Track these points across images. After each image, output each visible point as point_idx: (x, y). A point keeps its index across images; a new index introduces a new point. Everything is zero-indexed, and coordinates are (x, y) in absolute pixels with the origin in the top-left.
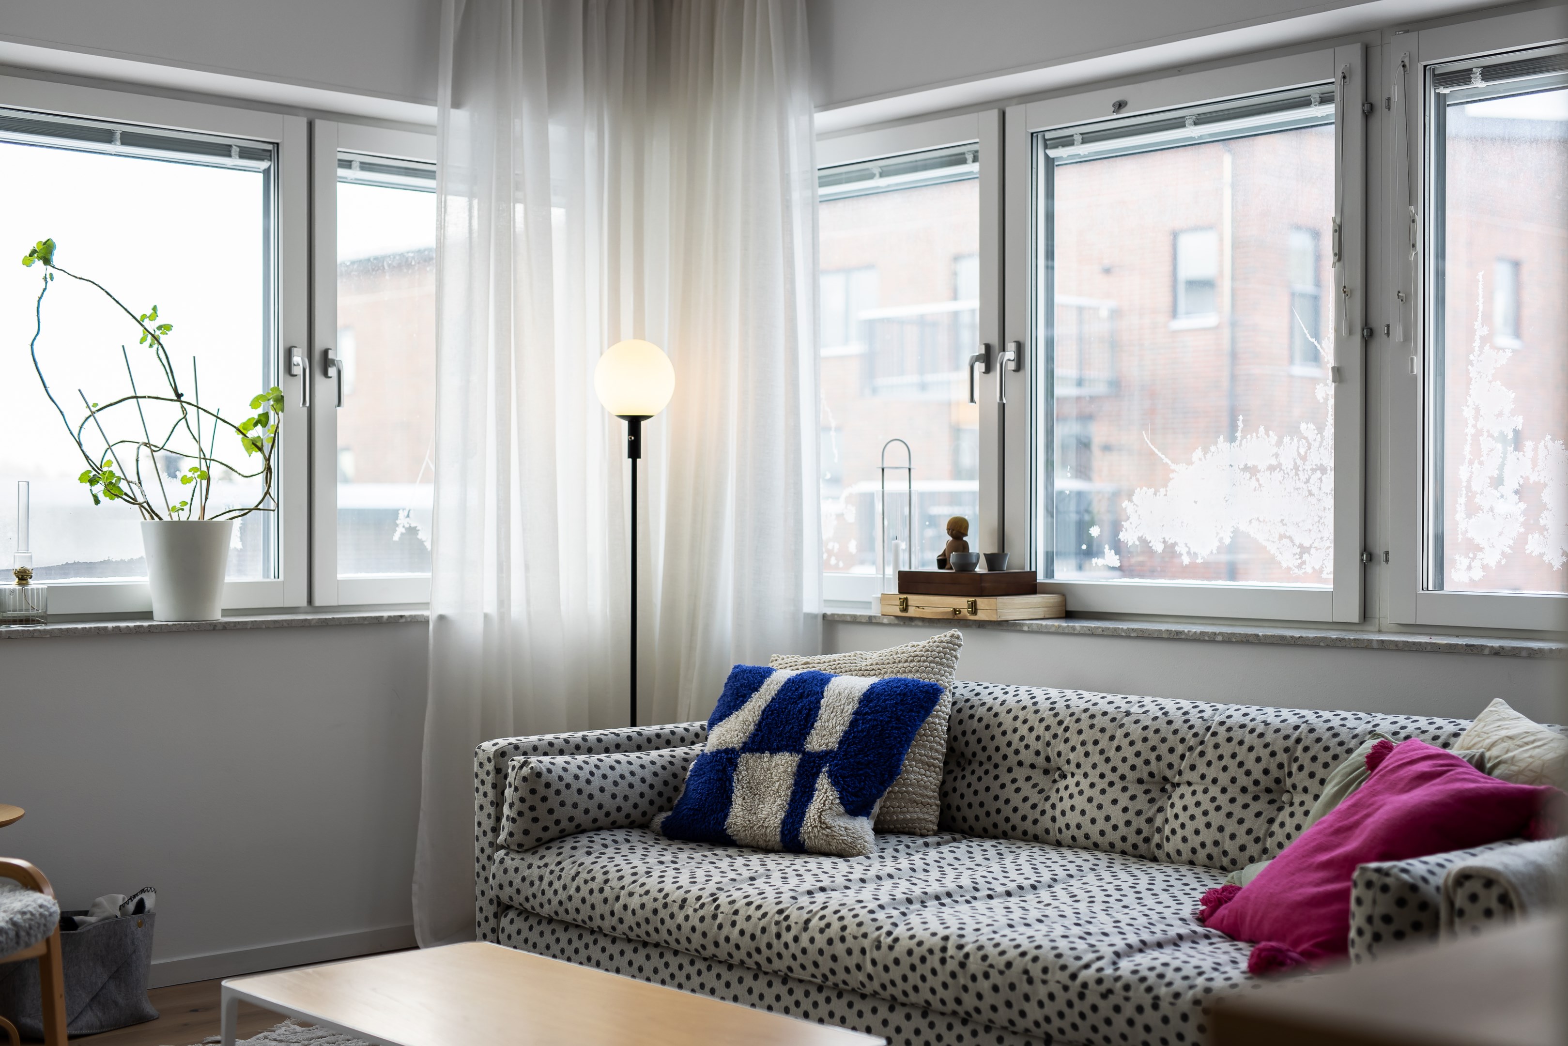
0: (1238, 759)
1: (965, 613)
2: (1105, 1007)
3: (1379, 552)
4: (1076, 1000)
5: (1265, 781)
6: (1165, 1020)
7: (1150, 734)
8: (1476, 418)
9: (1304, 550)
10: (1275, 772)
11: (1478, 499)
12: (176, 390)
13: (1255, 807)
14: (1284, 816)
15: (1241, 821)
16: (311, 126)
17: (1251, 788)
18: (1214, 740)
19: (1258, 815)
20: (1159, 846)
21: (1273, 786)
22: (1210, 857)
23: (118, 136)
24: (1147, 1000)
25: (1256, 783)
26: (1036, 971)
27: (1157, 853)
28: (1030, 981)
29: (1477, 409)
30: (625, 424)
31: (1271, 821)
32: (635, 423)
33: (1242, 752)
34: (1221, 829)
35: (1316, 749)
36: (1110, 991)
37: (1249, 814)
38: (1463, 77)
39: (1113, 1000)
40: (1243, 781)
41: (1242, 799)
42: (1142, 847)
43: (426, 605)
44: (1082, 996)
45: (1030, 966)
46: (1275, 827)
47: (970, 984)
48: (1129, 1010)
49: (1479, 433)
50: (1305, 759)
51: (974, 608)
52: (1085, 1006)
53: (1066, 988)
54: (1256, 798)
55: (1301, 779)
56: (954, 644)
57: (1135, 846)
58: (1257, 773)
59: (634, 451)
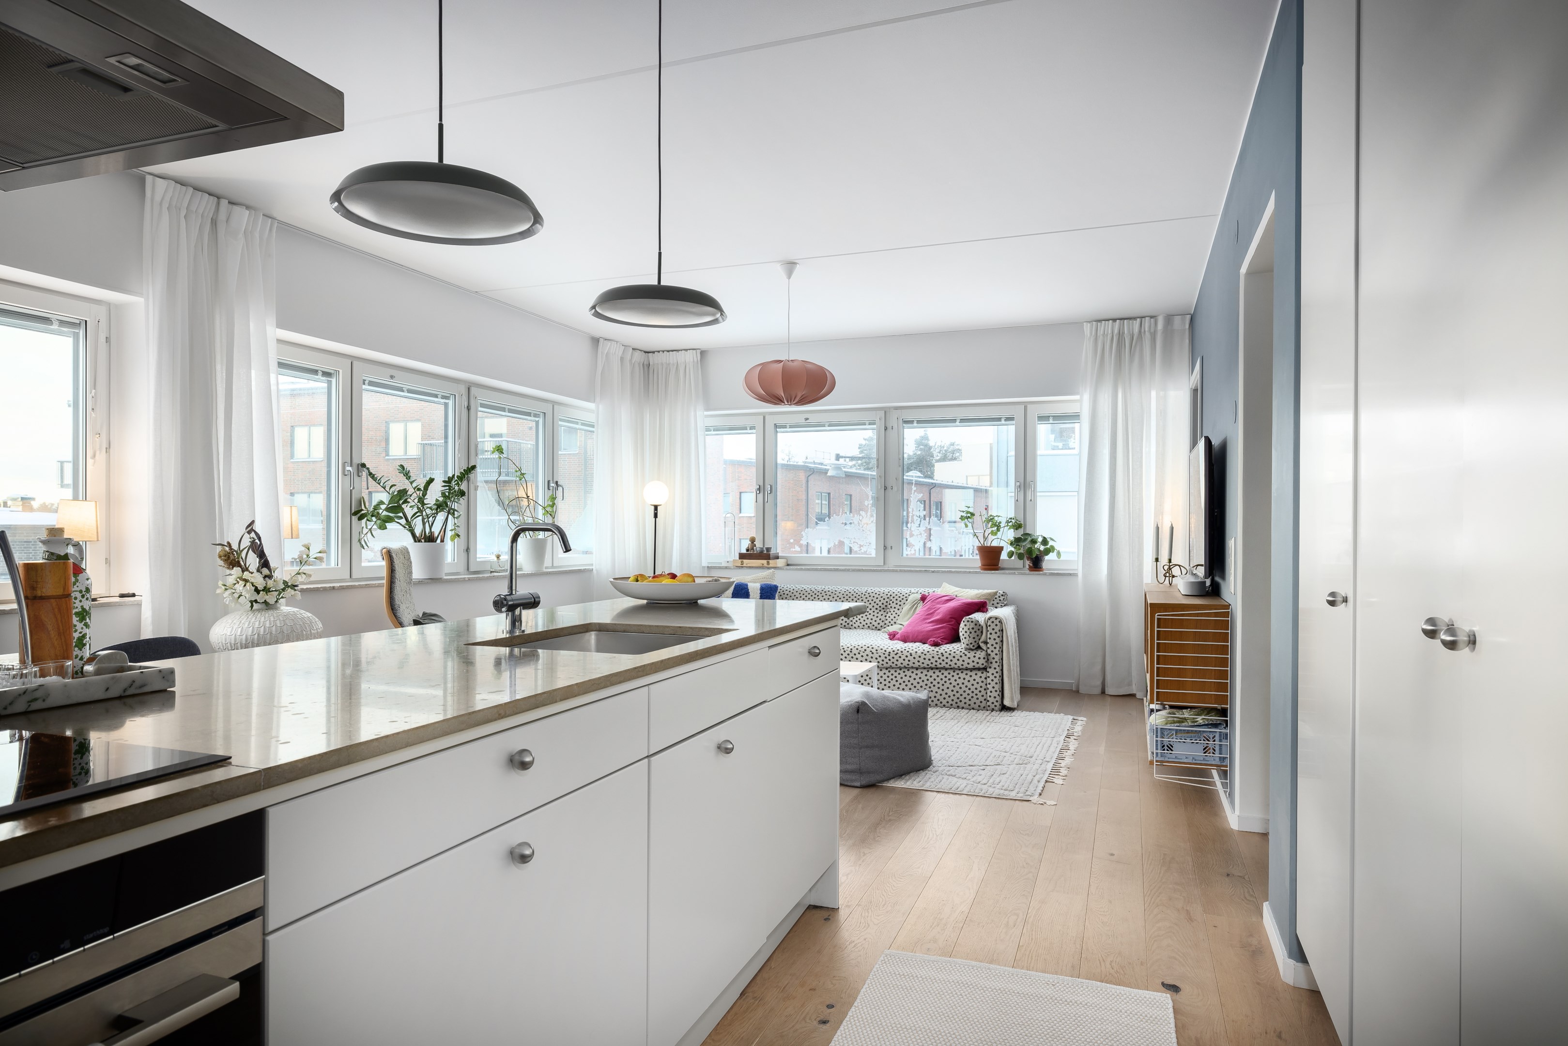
0: (874, 601)
1: (766, 565)
2: (896, 657)
3: (889, 546)
4: (887, 656)
5: (883, 606)
6: (914, 658)
7: (845, 596)
8: (913, 511)
9: (861, 546)
10: (885, 604)
11: (913, 533)
12: (527, 495)
13: (880, 613)
14: (889, 614)
15: (877, 617)
16: (553, 406)
17: (879, 608)
18: (865, 596)
19: (882, 615)
20: (852, 625)
21: (885, 607)
22: (869, 627)
23: (507, 409)
24: (908, 654)
25: (880, 607)
26: (874, 651)
27: (851, 627)
28: (873, 653)
29: (913, 509)
30: (653, 507)
31: (886, 616)
32: (656, 508)
33: (875, 599)
34: (872, 619)
35: (896, 597)
36: (897, 653)
37: (879, 615)
38: (912, 422)
39: (898, 655)
40: (876, 606)
41: (876, 611)
42: (847, 626)
43: (592, 565)
44: (889, 655)
45: (872, 650)
46: (887, 618)
47: (854, 656)
48: (904, 657)
49: (913, 515)
50: (894, 600)
51: (768, 563)
52: (890, 657)
53: (884, 654)
54: (880, 611)
55: (893, 605)
56: (773, 574)
57: (845, 626)
58: (880, 604)
59: (656, 516)
